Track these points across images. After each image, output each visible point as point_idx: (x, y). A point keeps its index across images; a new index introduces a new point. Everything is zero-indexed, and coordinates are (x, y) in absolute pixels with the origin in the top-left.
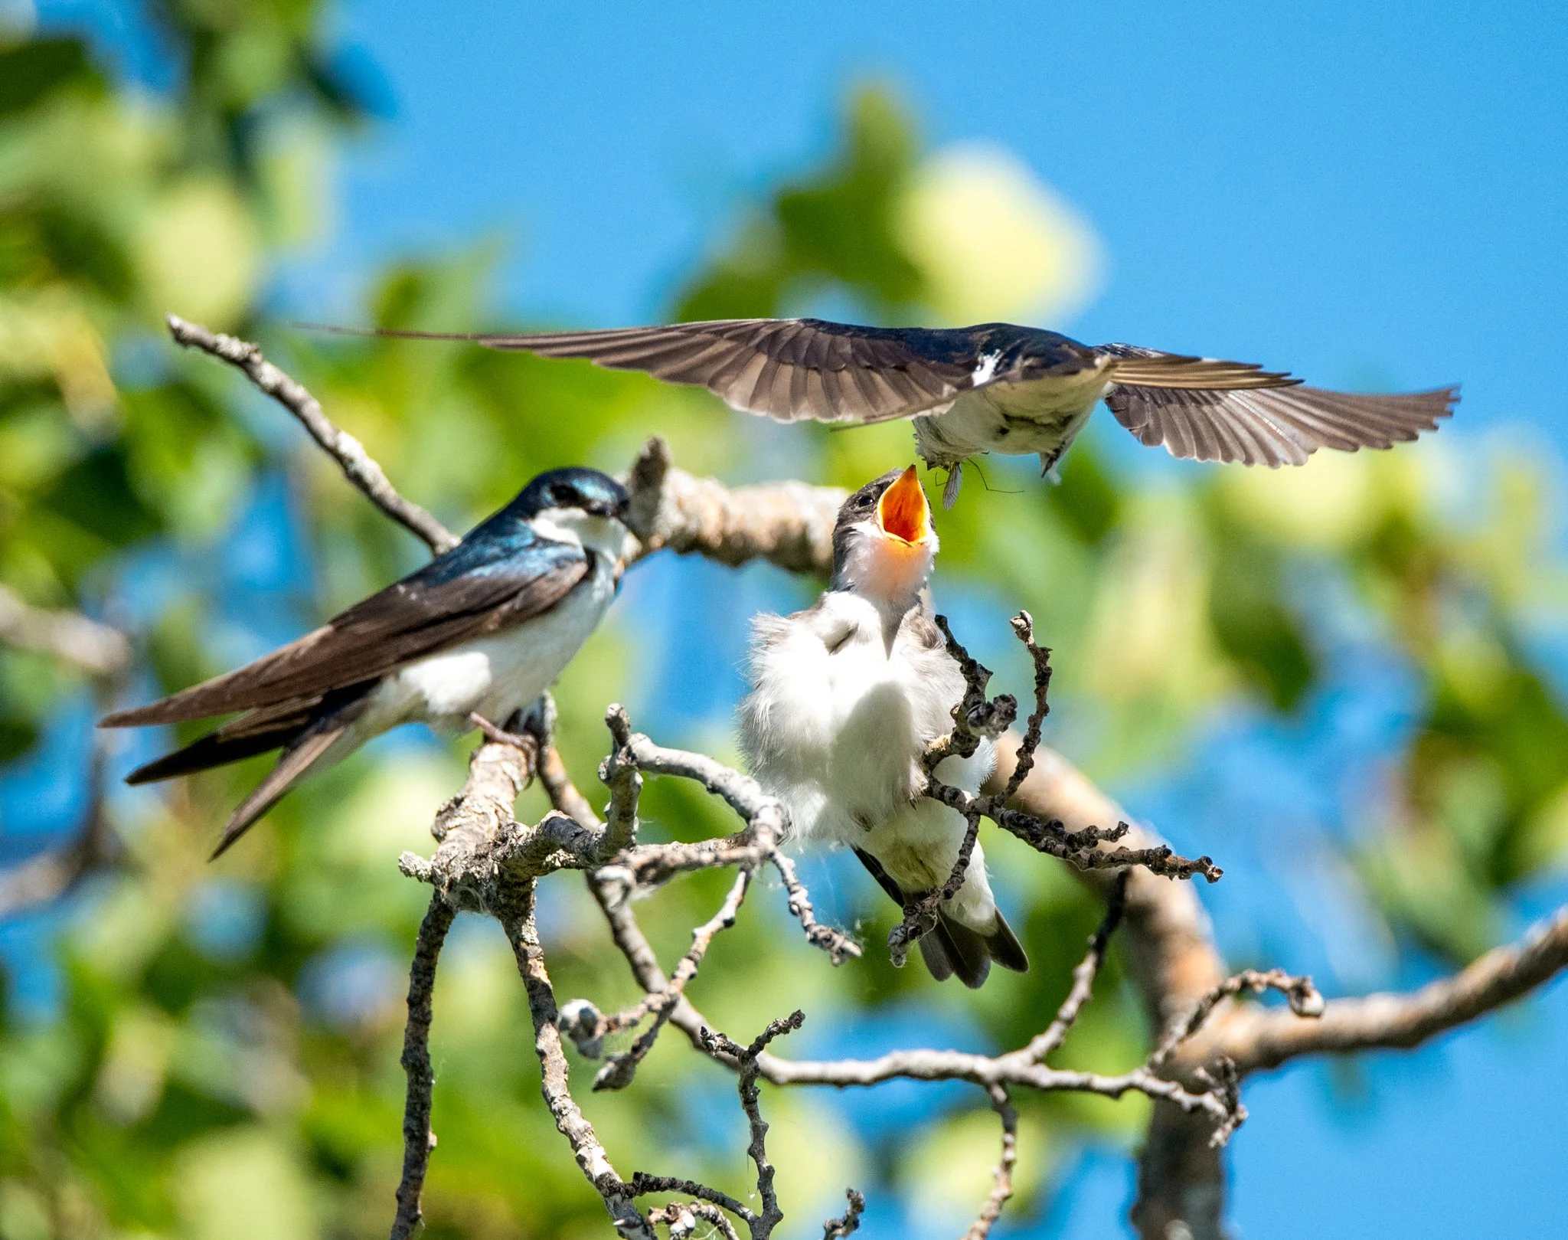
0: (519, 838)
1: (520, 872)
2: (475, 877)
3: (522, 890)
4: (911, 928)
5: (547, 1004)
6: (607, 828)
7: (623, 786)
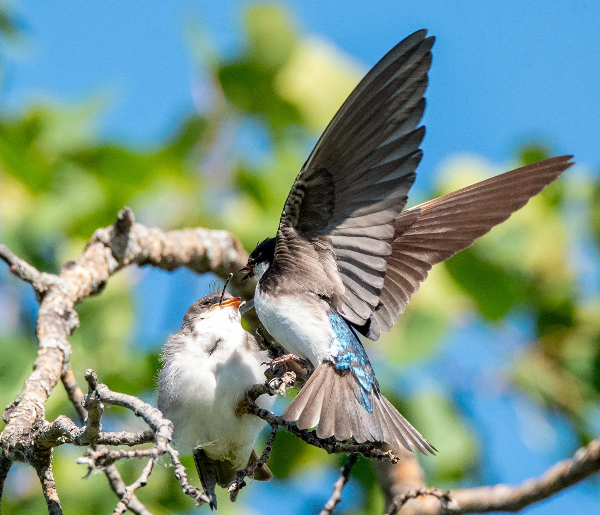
0: (44, 428)
1: (44, 444)
2: (22, 446)
3: (46, 453)
4: (240, 483)
5: (57, 511)
6: (86, 429)
7: (94, 409)
